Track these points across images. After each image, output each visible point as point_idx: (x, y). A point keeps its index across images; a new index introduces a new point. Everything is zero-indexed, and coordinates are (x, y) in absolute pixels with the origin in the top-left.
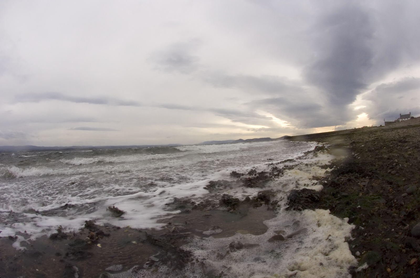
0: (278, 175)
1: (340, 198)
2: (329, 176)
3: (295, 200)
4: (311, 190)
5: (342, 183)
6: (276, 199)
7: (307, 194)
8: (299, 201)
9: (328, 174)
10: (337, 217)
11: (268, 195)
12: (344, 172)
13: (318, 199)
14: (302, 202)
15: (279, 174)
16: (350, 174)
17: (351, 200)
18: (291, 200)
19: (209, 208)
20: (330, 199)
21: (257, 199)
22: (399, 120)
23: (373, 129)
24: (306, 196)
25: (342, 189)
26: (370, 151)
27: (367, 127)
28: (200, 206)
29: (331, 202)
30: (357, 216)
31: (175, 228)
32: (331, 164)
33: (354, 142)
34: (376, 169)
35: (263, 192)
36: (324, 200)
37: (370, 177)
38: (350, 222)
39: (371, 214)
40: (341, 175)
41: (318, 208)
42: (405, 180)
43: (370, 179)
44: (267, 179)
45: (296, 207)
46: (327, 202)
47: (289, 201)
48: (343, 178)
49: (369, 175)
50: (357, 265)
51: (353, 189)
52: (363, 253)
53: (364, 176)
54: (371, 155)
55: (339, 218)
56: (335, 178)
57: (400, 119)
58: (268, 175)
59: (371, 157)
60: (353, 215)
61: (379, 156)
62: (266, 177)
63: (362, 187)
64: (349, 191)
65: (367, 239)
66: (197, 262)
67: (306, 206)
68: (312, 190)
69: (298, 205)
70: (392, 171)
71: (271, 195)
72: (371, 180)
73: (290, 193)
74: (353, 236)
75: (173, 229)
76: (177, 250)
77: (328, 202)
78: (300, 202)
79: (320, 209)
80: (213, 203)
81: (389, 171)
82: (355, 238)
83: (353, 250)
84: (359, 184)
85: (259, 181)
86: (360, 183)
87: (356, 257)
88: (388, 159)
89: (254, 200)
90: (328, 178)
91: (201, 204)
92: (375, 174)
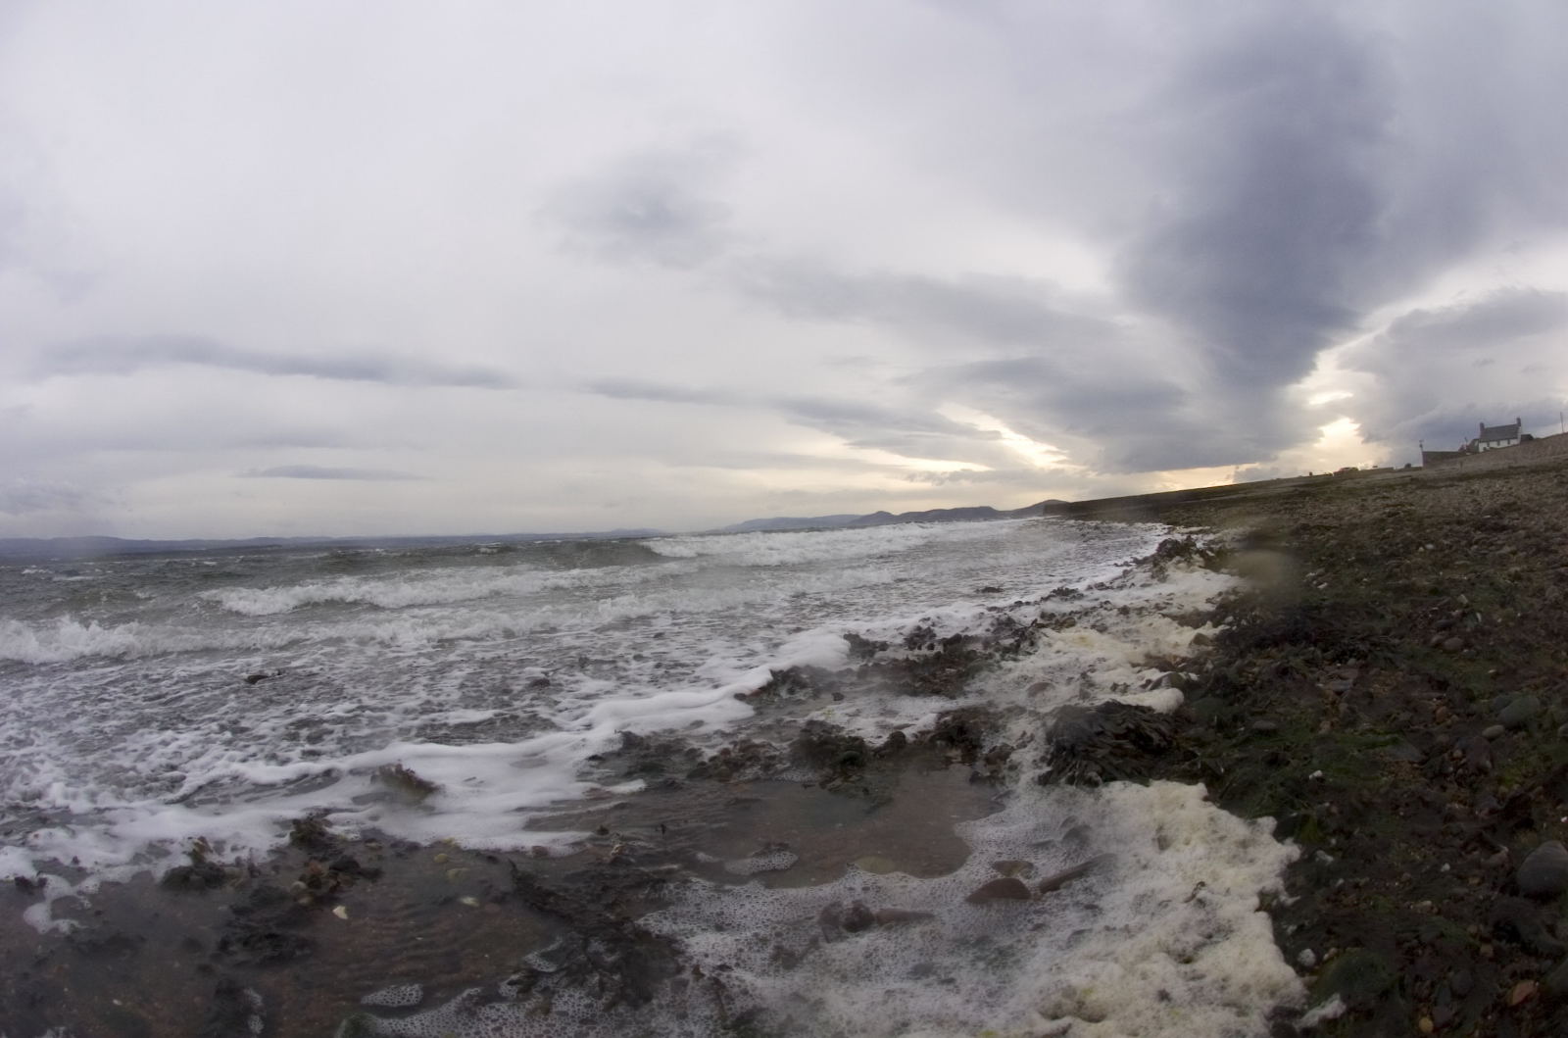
0: (1015, 649)
1: (1247, 741)
2: (1209, 653)
3: (1073, 747)
4: (1137, 707)
5: (1254, 682)
6: (1005, 741)
7: (1119, 725)
8: (1090, 749)
9: (1204, 648)
10: (1232, 812)
11: (975, 723)
12: (1263, 639)
13: (1164, 744)
14: (1101, 753)
15: (1018, 646)
16: (1288, 647)
17: (1287, 749)
18: (1060, 748)
19: (750, 772)
20: (1209, 744)
21: (933, 740)
22: (1478, 447)
23: (1379, 477)
24: (1114, 731)
25: (1255, 702)
26: (1363, 560)
27: (1355, 470)
28: (719, 763)
29: (1210, 756)
30: (1309, 812)
31: (621, 849)
32: (1217, 608)
33: (1305, 527)
34: (1387, 632)
35: (956, 711)
36: (1184, 745)
37: (1362, 662)
38: (1280, 835)
39: (1363, 803)
40: (1253, 649)
41: (1159, 779)
42: (1497, 674)
43: (1364, 668)
44: (972, 664)
45: (1077, 773)
46: (1195, 756)
47: (1052, 750)
48: (1259, 662)
49: (1359, 652)
50: (1304, 1004)
51: (1296, 704)
52: (1326, 956)
53: (1341, 657)
54: (1367, 576)
55: (1240, 816)
56: (1229, 664)
57: (1480, 441)
58: (978, 647)
59: (1368, 584)
60: (1293, 806)
61: (1401, 578)
62: (971, 656)
63: (1330, 699)
64: (1281, 714)
65: (1345, 901)
66: (697, 980)
67: (1117, 768)
68: (1142, 707)
69: (1086, 766)
70: (1447, 638)
71: (985, 723)
72: (1368, 672)
73: (1054, 721)
74: (1291, 888)
75: (613, 851)
76: (626, 932)
77: (1199, 754)
78: (1092, 754)
79: (1168, 779)
80: (768, 754)
81: (1435, 639)
82: (1298, 898)
83: (1288, 944)
84: (1321, 685)
85: (944, 671)
86: (1325, 684)
87: (1301, 969)
88: (1434, 592)
89: (921, 742)
90: (1202, 660)
91: (723, 757)
92: (1381, 650)
